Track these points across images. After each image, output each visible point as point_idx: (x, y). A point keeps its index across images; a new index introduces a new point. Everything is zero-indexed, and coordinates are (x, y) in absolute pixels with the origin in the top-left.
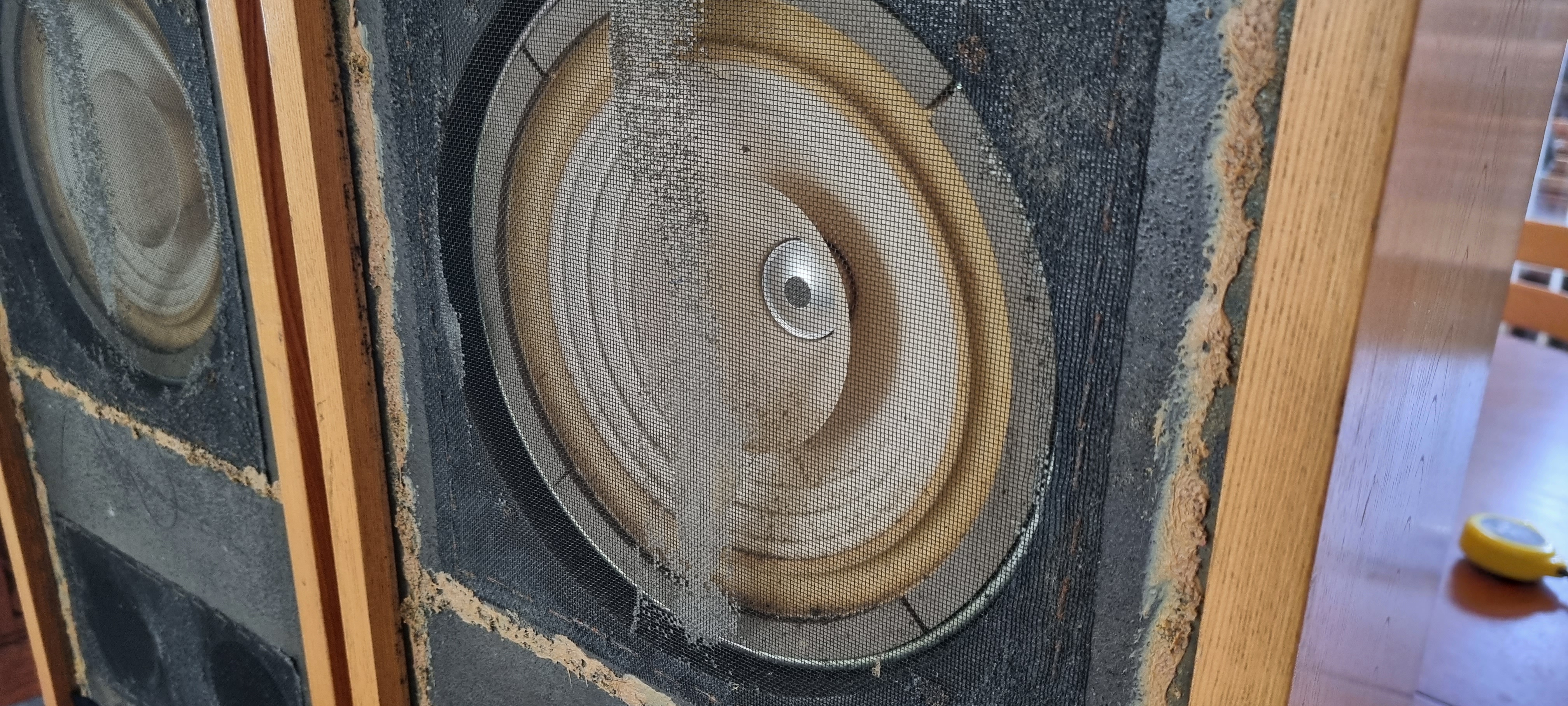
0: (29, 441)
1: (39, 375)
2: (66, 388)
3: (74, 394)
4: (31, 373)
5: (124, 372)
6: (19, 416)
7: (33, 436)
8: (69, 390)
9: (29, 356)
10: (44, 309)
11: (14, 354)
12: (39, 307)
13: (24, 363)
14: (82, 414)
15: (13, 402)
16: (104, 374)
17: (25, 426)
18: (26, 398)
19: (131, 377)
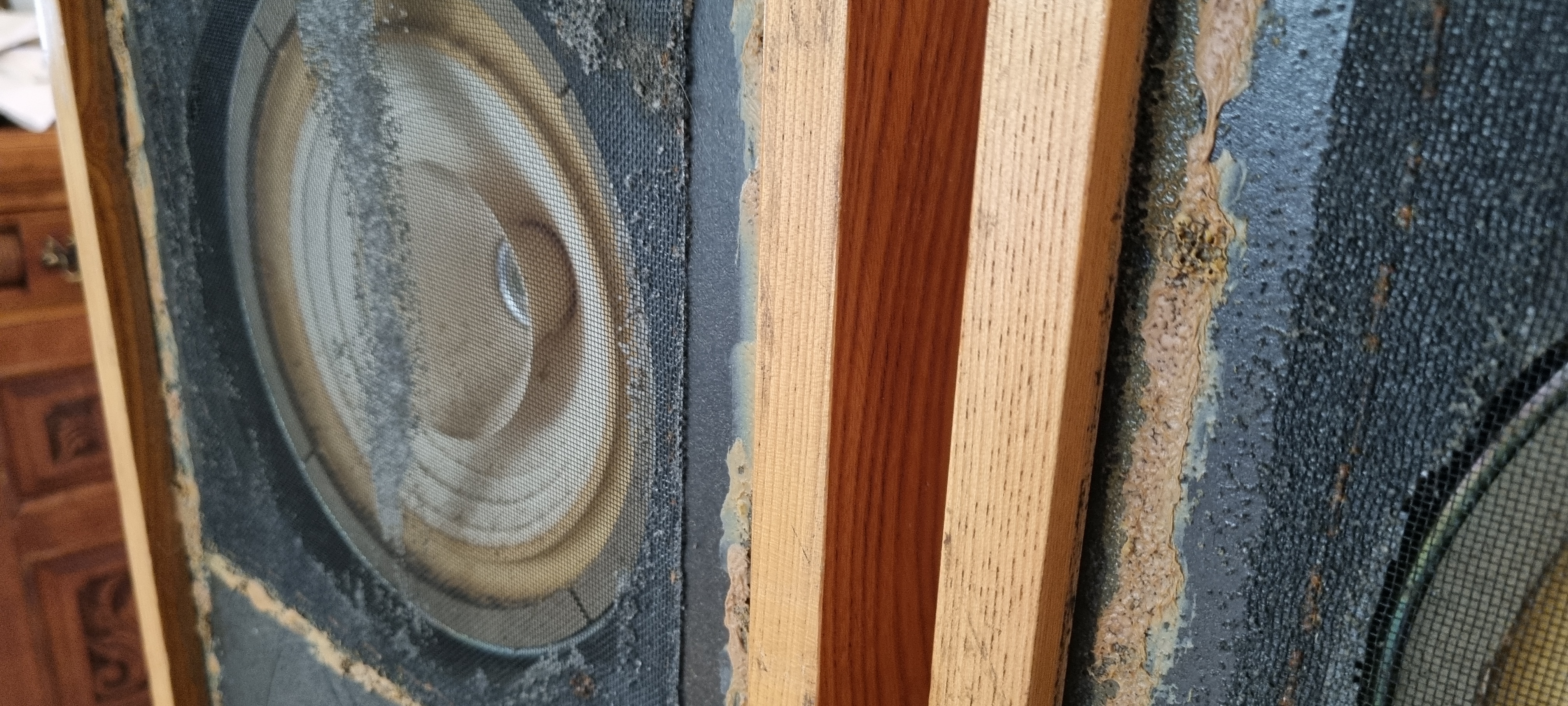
0: (213, 665)
1: (244, 586)
2: (289, 617)
3: (302, 628)
4: (232, 579)
5: (400, 626)
6: (202, 628)
7: (222, 660)
8: (295, 623)
9: (229, 557)
10: (265, 502)
11: (204, 547)
12: (256, 498)
13: (219, 564)
14: (311, 659)
15: (194, 610)
16: (361, 617)
17: (209, 644)
18: (216, 610)
19: (414, 638)
